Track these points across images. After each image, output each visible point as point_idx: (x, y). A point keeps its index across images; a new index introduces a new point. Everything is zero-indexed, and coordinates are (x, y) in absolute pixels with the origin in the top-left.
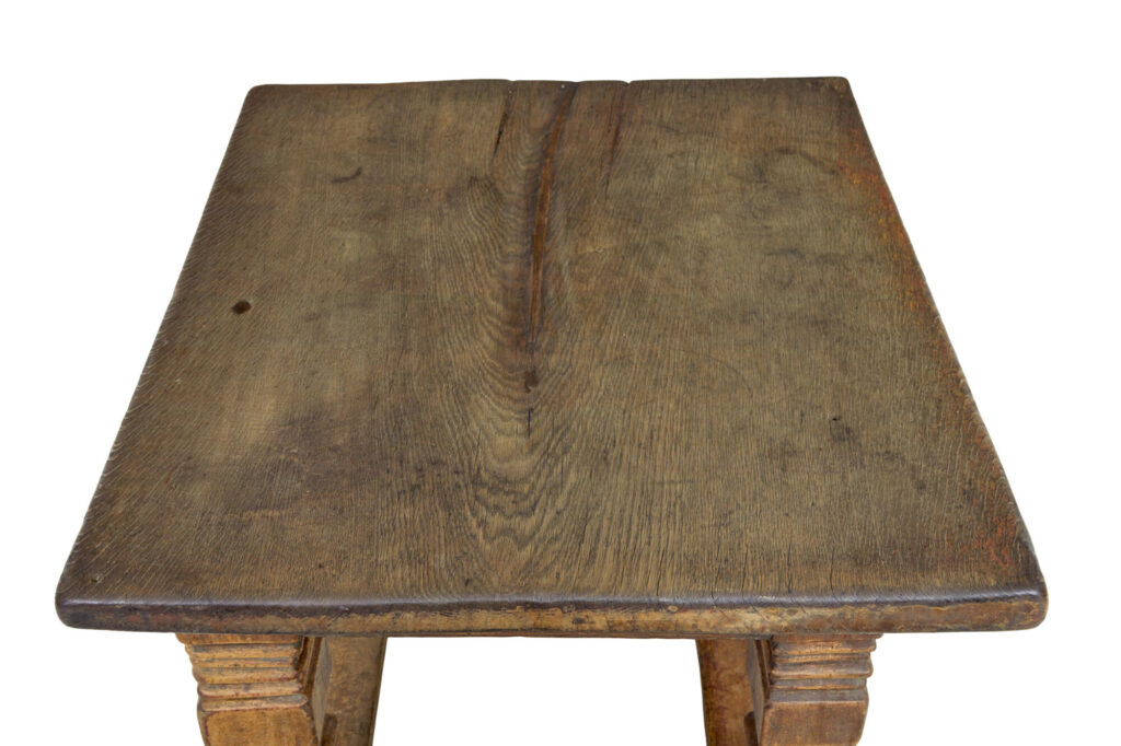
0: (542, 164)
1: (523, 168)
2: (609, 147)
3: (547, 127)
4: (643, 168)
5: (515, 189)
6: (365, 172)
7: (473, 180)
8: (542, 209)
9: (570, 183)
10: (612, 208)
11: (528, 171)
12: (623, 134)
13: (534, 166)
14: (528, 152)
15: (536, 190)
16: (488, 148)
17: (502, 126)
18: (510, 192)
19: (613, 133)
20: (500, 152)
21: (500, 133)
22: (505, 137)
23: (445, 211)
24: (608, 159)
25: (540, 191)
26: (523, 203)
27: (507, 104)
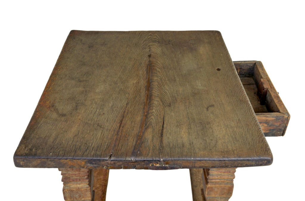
0: (148, 112)
1: (154, 111)
2: (124, 119)
3: (146, 129)
4: (114, 109)
5: (156, 102)
6: (205, 109)
7: (170, 106)
8: (148, 96)
9: (139, 104)
10: (127, 95)
11: (152, 109)
12: (118, 125)
13: (150, 111)
14: (153, 117)
15: (149, 102)
16: (166, 119)
17: (163, 129)
18: (158, 101)
19: (122, 125)
20: (162, 117)
21: (163, 127)
22: (161, 124)
23: (176, 95)
24: (126, 113)
25: (148, 102)
26: (153, 97)
27: (161, 141)
